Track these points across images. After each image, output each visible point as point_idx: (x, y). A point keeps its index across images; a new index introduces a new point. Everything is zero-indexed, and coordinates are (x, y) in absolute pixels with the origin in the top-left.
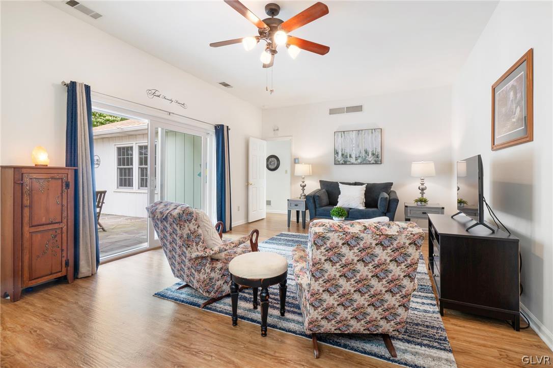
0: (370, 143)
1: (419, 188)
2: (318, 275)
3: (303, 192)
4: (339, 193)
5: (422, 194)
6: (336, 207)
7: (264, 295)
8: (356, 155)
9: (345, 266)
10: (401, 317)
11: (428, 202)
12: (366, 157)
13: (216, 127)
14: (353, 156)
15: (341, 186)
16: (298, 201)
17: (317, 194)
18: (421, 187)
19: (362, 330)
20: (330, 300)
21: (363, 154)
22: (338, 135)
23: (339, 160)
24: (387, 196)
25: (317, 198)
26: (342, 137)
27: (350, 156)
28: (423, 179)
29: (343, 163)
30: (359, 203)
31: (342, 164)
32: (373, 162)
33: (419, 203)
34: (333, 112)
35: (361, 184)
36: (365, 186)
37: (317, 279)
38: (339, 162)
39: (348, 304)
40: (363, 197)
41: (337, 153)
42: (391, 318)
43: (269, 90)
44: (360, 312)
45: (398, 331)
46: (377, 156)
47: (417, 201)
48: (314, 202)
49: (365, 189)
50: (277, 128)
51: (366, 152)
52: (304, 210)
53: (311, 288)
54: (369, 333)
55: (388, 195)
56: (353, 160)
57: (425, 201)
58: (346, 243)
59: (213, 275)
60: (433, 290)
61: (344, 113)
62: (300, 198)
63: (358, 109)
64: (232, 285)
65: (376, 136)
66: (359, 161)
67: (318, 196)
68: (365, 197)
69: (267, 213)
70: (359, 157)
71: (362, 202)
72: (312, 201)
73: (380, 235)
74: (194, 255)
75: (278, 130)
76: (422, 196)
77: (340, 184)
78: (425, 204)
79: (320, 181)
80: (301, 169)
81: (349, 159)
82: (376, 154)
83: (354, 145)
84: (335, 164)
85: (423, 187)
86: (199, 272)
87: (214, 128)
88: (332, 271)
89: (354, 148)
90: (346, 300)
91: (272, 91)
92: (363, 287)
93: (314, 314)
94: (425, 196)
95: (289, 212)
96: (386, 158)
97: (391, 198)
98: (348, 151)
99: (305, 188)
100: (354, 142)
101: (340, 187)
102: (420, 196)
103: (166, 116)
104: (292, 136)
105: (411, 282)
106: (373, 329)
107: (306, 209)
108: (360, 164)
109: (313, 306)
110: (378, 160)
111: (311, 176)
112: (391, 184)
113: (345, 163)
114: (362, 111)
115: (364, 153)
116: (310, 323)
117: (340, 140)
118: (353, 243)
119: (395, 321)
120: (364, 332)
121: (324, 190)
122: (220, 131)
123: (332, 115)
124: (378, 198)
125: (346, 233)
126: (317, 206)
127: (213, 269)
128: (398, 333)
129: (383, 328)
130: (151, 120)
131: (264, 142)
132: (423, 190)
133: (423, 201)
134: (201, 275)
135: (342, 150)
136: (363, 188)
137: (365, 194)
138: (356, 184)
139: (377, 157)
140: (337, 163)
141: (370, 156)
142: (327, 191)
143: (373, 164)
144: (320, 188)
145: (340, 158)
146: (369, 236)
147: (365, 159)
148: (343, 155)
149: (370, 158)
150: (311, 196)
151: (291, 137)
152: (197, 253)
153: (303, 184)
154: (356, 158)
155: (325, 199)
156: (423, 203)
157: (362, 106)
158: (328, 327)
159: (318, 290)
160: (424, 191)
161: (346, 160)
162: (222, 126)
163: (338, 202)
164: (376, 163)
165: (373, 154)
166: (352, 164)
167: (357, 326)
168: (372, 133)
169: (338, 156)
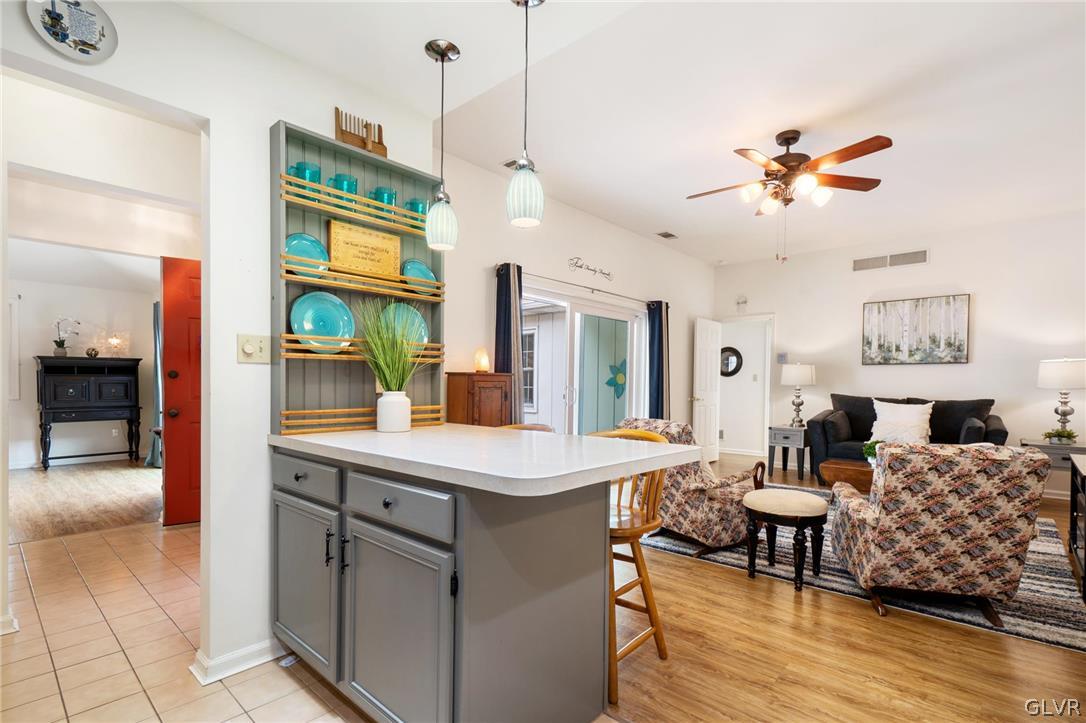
0: (944, 324)
1: (1056, 411)
2: (891, 506)
3: (798, 415)
4: (874, 418)
5: (1064, 423)
6: (869, 442)
7: (800, 537)
8: (910, 346)
9: (931, 497)
10: (1012, 573)
11: (1077, 439)
12: (933, 351)
13: (649, 306)
14: (905, 348)
15: (877, 405)
16: (790, 430)
17: (830, 418)
18: (1061, 408)
19: (950, 588)
20: (905, 541)
21: (927, 344)
22: (870, 310)
23: (873, 356)
24: (982, 425)
25: (830, 425)
26: (879, 312)
27: (898, 349)
28: (1065, 394)
29: (882, 361)
30: (917, 437)
31: (880, 363)
32: (948, 359)
33: (1055, 440)
34: (859, 265)
35: (924, 402)
36: (930, 405)
37: (889, 513)
38: (871, 359)
39: (931, 548)
40: (927, 426)
41: (869, 343)
42: (996, 573)
43: (780, 259)
44: (948, 563)
45: (1006, 594)
46: (959, 348)
47: (1049, 436)
48: (825, 432)
49: (930, 411)
50: (743, 299)
51: (934, 340)
52: (802, 447)
53: (880, 524)
54: (960, 593)
55: (984, 422)
56: (904, 356)
57: (1070, 436)
58: (935, 468)
59: (711, 516)
60: (1074, 574)
61: (885, 266)
62: (792, 425)
63: (919, 257)
64: (749, 525)
65: (956, 310)
66: (917, 357)
67: (832, 422)
68: (931, 426)
69: (720, 453)
70: (917, 349)
71: (924, 435)
72: (819, 430)
73: (984, 460)
74: (693, 486)
75: (745, 302)
76: (1064, 427)
77: (875, 401)
78: (1070, 442)
79: (833, 396)
80: (792, 373)
81: (894, 353)
82: (957, 344)
83: (906, 328)
84: (863, 364)
85: (1067, 408)
86: (697, 509)
87: (646, 307)
88: (911, 502)
89: (905, 334)
90: (929, 543)
91: (784, 259)
92: (955, 526)
93: (881, 558)
94: (1069, 427)
95: (772, 450)
96: (979, 350)
97: (991, 428)
98: (892, 340)
99: (801, 407)
100: (907, 320)
101: (875, 406)
102: (1058, 426)
103: (588, 294)
104: (773, 313)
105: (1029, 524)
106: (968, 588)
107: (805, 446)
108: (921, 362)
109: (881, 547)
110: (959, 355)
111: (814, 386)
112: (991, 402)
113: (886, 361)
114: (925, 261)
115: (928, 342)
116: (875, 570)
117: (874, 317)
118: (944, 468)
119: (1002, 578)
120: (953, 592)
121: (841, 412)
122: (656, 312)
123: (857, 272)
124: (961, 429)
125: (934, 456)
126: (831, 439)
127: (711, 509)
128: (1006, 598)
129: (982, 588)
130: (572, 303)
131: (719, 326)
132: (1065, 414)
133: (1064, 435)
134: (699, 513)
135: (880, 336)
136: (928, 409)
137: (931, 421)
138: (909, 401)
139: (959, 350)
140: (867, 361)
141: (941, 350)
142: (848, 414)
143: (949, 362)
144: (832, 408)
145: (874, 352)
146: (968, 461)
147: (930, 353)
148: (880, 346)
149: (943, 352)
150: (818, 422)
151: (772, 316)
152: (696, 484)
153: (797, 401)
154: (911, 351)
155: (845, 428)
156: (1064, 440)
157: (925, 252)
158: (899, 578)
159: (890, 527)
160: (1069, 417)
161: (887, 355)
162: (660, 303)
163: (872, 434)
164: (956, 361)
165: (949, 345)
166: (902, 363)
167: (943, 582)
168: (948, 303)
169: (870, 349)
